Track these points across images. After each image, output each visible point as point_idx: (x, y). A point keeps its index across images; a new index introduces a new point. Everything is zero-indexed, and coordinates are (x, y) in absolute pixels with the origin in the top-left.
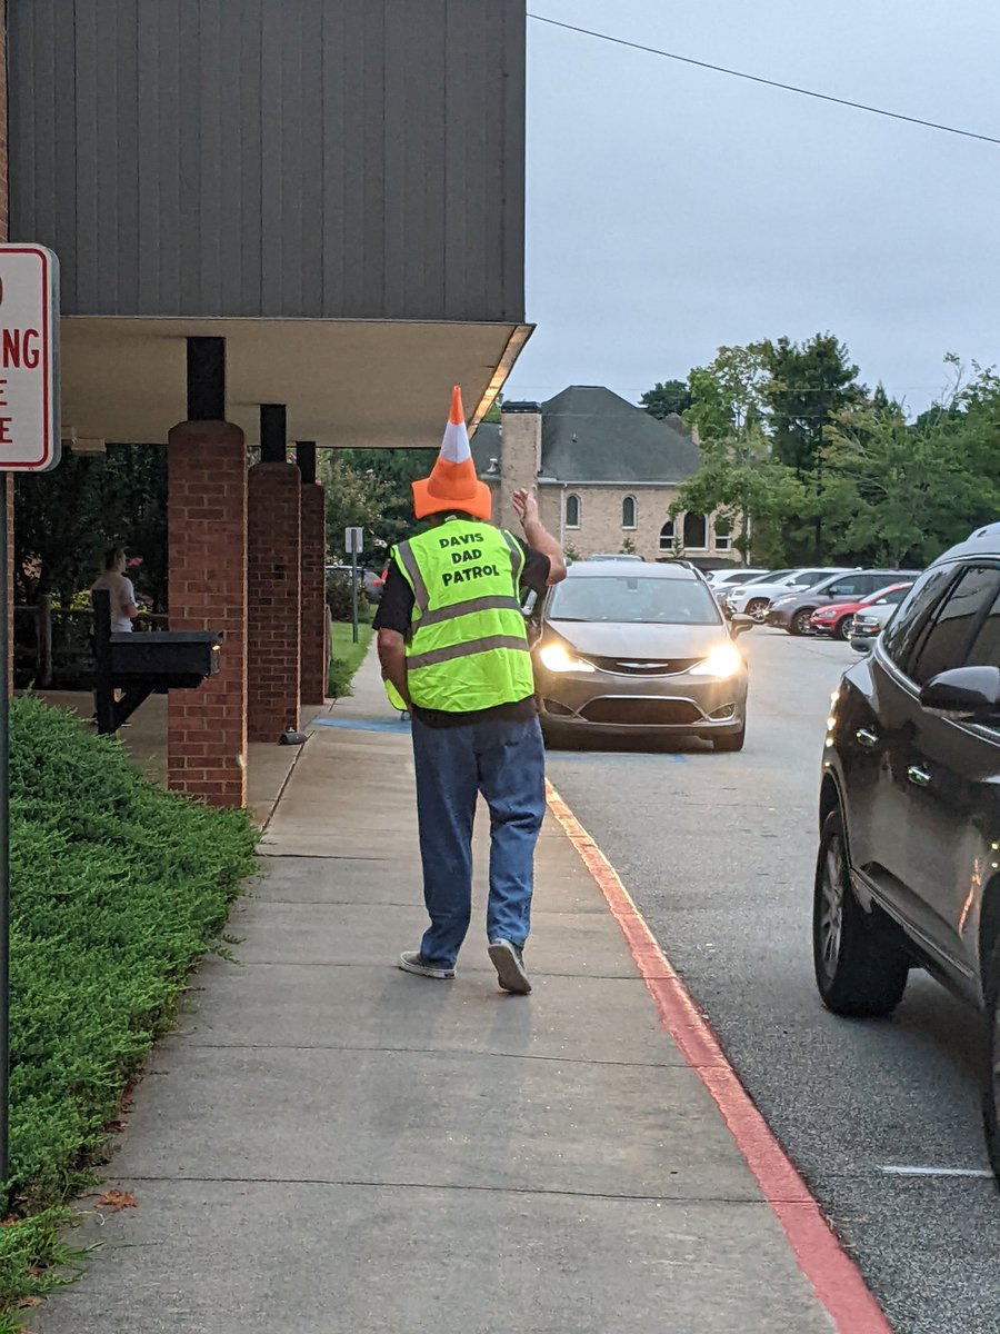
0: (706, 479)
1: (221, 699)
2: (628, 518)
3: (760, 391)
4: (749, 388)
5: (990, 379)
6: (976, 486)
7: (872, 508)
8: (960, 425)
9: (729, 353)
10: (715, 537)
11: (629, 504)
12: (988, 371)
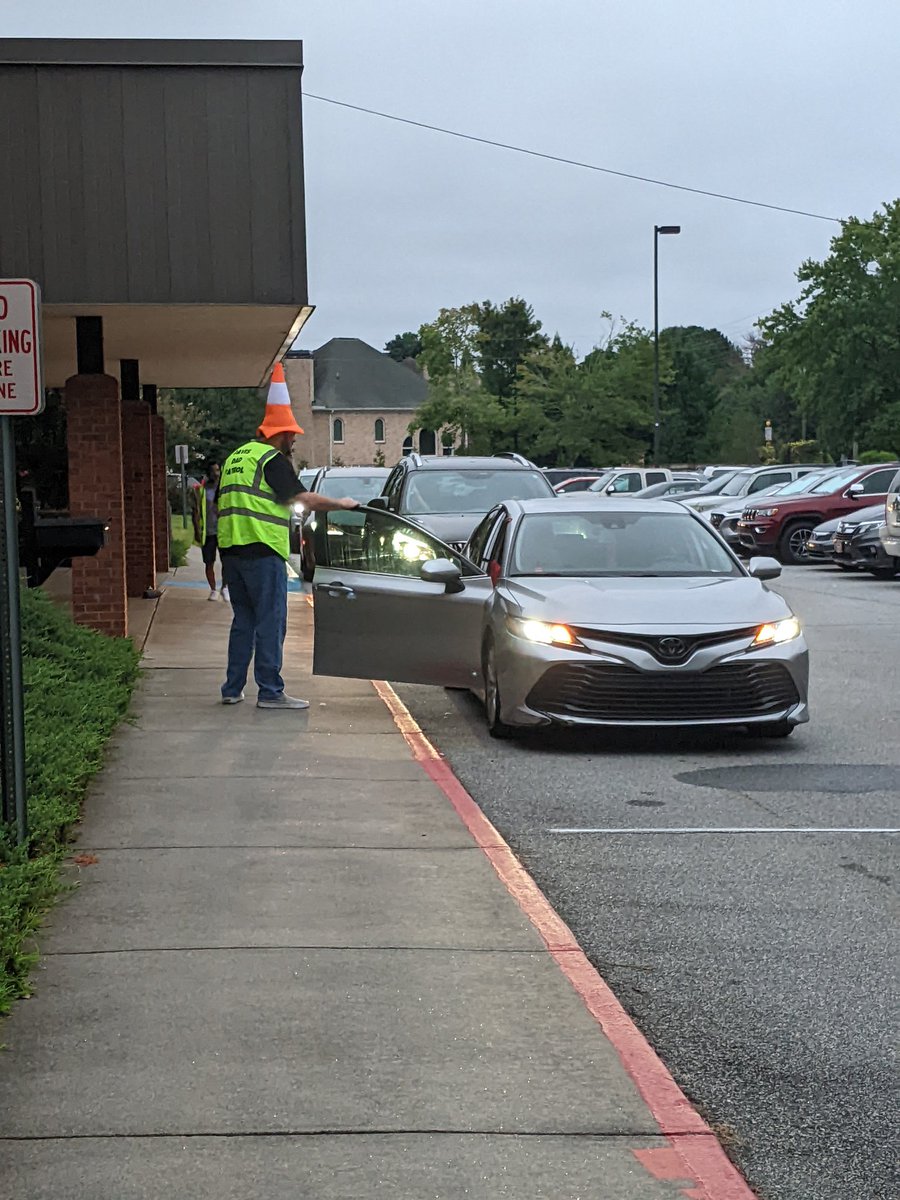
0: (435, 405)
1: (109, 564)
2: (379, 435)
3: (471, 340)
4: (463, 339)
5: (634, 329)
6: (626, 407)
7: (553, 424)
8: (613, 363)
9: (448, 313)
10: (442, 447)
11: (379, 424)
12: (632, 324)
